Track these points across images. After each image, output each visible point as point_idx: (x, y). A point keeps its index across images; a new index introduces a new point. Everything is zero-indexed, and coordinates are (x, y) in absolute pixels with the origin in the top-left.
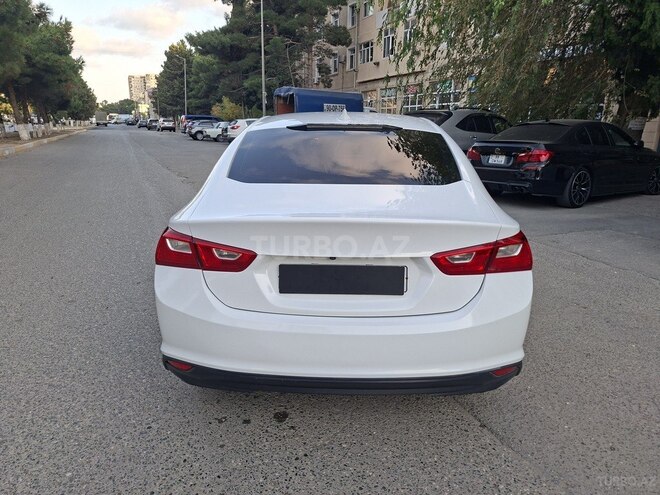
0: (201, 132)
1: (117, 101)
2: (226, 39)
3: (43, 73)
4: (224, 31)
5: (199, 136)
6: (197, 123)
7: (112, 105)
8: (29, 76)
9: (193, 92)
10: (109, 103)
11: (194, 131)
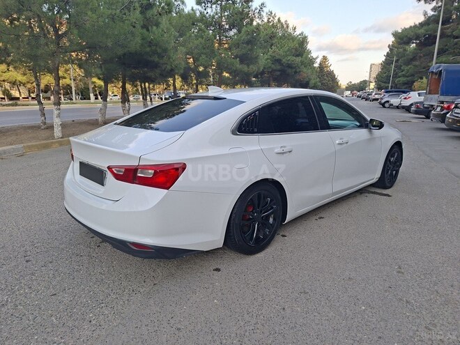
0: (388, 102)
1: (359, 82)
2: (422, 31)
3: (286, 69)
4: (422, 25)
5: (387, 105)
6: (387, 95)
7: (355, 84)
8: (279, 71)
9: (403, 73)
10: (353, 83)
11: (383, 101)
